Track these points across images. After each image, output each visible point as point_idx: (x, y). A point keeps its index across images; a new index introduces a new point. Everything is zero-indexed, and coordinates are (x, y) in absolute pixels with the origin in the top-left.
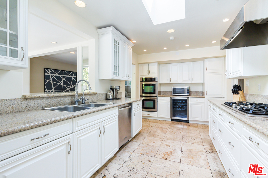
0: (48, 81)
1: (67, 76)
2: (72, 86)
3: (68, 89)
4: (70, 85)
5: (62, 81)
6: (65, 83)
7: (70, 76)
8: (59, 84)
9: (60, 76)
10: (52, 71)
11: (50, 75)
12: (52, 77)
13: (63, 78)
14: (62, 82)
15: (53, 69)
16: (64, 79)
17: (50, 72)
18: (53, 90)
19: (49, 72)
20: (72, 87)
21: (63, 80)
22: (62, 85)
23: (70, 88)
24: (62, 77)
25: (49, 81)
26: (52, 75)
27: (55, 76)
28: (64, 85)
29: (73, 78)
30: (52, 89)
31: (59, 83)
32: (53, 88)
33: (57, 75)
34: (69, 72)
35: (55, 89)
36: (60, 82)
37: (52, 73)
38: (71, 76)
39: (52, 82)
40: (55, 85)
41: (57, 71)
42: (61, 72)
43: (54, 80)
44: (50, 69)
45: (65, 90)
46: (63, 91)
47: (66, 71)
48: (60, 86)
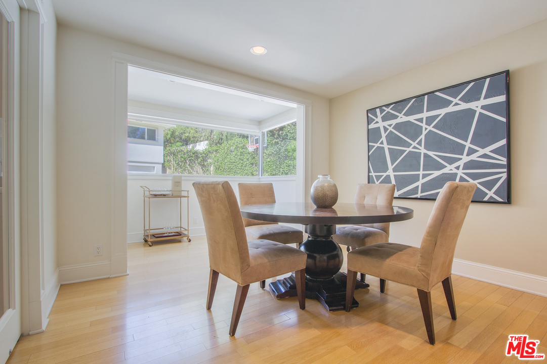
0: (376, 145)
1: (442, 112)
2: (471, 152)
3: (449, 169)
4: (459, 149)
5: (423, 137)
6: (434, 142)
7: (464, 106)
8: (408, 150)
9: (412, 118)
10: (387, 110)
11: (381, 125)
12: (386, 129)
13: (425, 126)
14: (420, 143)
15: (387, 106)
16: (430, 128)
17: (379, 119)
18: (390, 173)
19: (377, 117)
20: (474, 157)
21: (424, 133)
22: (423, 151)
23: (461, 163)
24: (421, 120)
25: (378, 145)
26: (386, 124)
27: (398, 127)
28: (431, 153)
29: (479, 110)
30: (386, 169)
31: (409, 145)
32: (391, 167)
33: (402, 118)
34: (454, 89)
35: (394, 170)
36: (414, 144)
37: (384, 119)
38: (468, 101)
39: (386, 146)
40: (394, 155)
41: (399, 104)
42: (417, 102)
43: (392, 139)
44: (380, 107)
45: (436, 173)
46: (424, 176)
47: (437, 93)
48: (415, 156)
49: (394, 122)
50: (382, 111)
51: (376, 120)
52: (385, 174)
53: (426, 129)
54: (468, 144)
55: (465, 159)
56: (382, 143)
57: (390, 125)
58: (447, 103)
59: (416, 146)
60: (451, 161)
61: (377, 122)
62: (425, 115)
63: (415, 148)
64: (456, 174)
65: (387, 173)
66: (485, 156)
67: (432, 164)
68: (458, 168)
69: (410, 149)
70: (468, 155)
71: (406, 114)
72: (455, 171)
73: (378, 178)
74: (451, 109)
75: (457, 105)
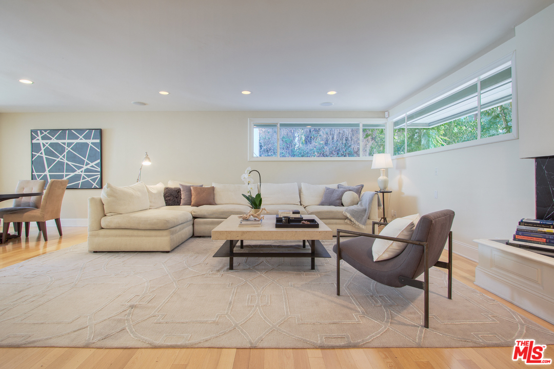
0: (38, 154)
1: (75, 141)
3: (78, 172)
4: (82, 162)
5: (65, 153)
6: (71, 157)
7: (84, 141)
9: (60, 142)
10: (45, 133)
11: (41, 142)
12: (44, 145)
13: (66, 148)
14: (64, 157)
15: (46, 130)
16: (69, 149)
17: (40, 138)
18: (47, 173)
19: (38, 136)
20: (88, 167)
21: (66, 151)
22: (66, 161)
23: (83, 169)
24: (64, 144)
26: (45, 142)
27: (51, 145)
28: (70, 163)
29: (90, 144)
30: (44, 171)
31: (58, 157)
32: (47, 170)
33: (54, 140)
34: (80, 131)
35: (50, 172)
37: (43, 138)
38: (86, 139)
39: (44, 156)
40: (50, 162)
41: (53, 132)
42: (63, 133)
43: (48, 152)
44: (41, 130)
45: (72, 174)
46: (67, 175)
47: (73, 131)
48: (61, 164)
49: (49, 142)
50: (42, 133)
51: (38, 138)
52: (43, 174)
53: (68, 149)
54: (86, 160)
55: (85, 167)
56: (41, 153)
57: (47, 143)
58: (77, 138)
59: (62, 158)
60: (79, 168)
61: (38, 140)
62: (67, 141)
63: (61, 159)
64: (81, 175)
65: (45, 173)
66: (92, 166)
67: (70, 169)
68: (82, 172)
69: (59, 159)
70: (86, 165)
71: (57, 138)
72: (81, 173)
73: (39, 176)
74: (78, 141)
75: (81, 140)
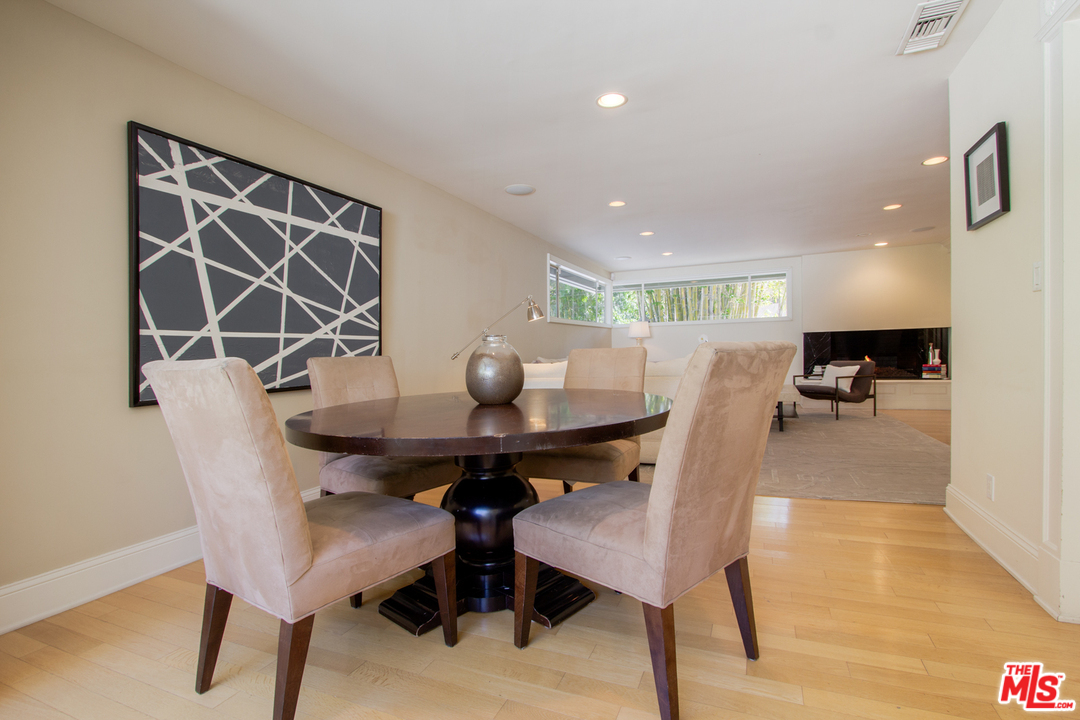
0: (169, 247)
1: (318, 228)
2: (349, 308)
3: (323, 332)
4: (335, 300)
5: (285, 261)
6: (301, 278)
7: (340, 232)
8: (258, 282)
9: (266, 214)
10: (205, 162)
11: (187, 195)
12: (200, 214)
13: (289, 242)
14: (279, 274)
15: (209, 152)
16: (298, 249)
17: (180, 171)
18: (212, 330)
19: (171, 165)
20: (351, 316)
21: (288, 255)
22: (286, 292)
23: (337, 323)
24: (282, 226)
25: (174, 246)
26: (204, 198)
27: (230, 216)
28: (299, 299)
29: (357, 248)
30: (200, 321)
31: (259, 273)
32: (214, 318)
33: (241, 203)
34: (334, 197)
35: (224, 325)
36: (270, 272)
37: (198, 180)
38: (347, 227)
39: (201, 262)
40: (225, 288)
41: (242, 168)
42: (278, 186)
43: (213, 241)
44: (182, 143)
45: (307, 339)
46: (289, 342)
47: (308, 188)
48: (270, 299)
49: (225, 203)
50: (188, 158)
51: (168, 172)
52: (196, 335)
53: (293, 249)
54: (346, 296)
55: (343, 317)
56: (187, 245)
57: (214, 208)
58: (323, 218)
59: (273, 278)
60: (328, 318)
61: (170, 179)
62: (289, 219)
63: (269, 280)
64: (332, 341)
65: (203, 333)
66: (361, 316)
67: (300, 322)
68: (334, 331)
69: (262, 282)
70: (346, 312)
71: (254, 197)
72: (331, 336)
73: (172, 343)
74: (325, 228)
75: (333, 227)
